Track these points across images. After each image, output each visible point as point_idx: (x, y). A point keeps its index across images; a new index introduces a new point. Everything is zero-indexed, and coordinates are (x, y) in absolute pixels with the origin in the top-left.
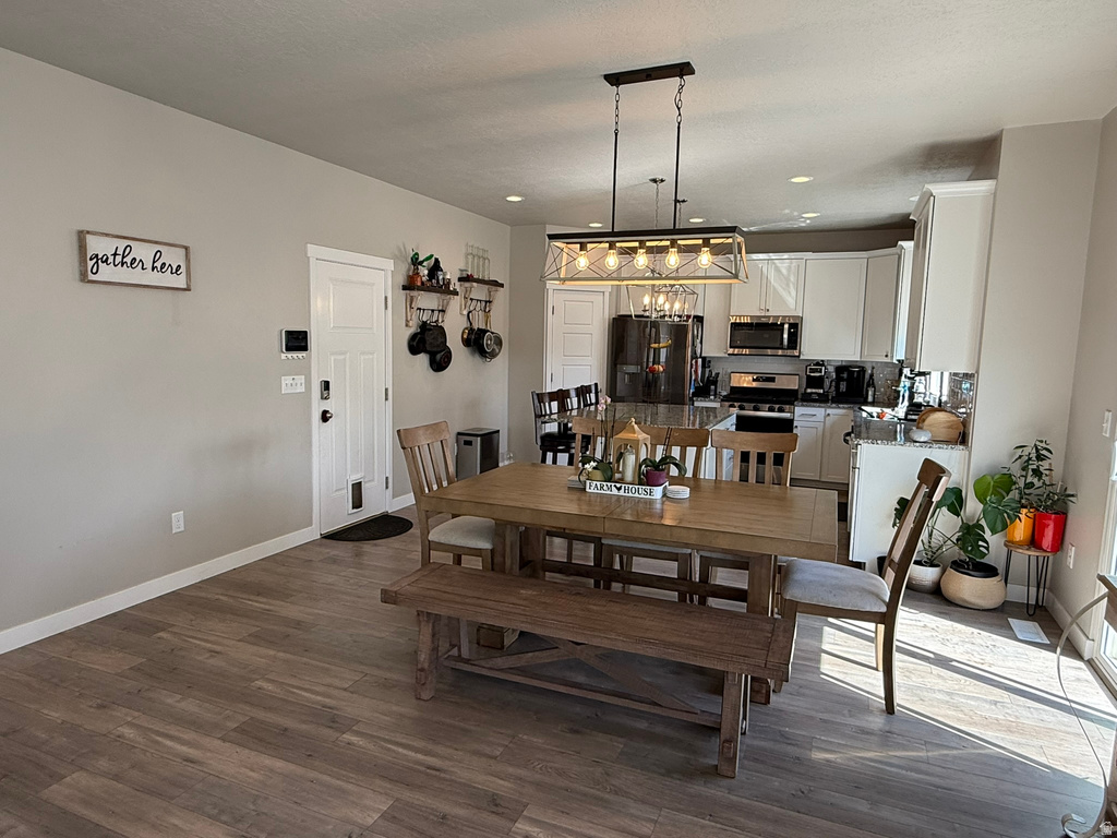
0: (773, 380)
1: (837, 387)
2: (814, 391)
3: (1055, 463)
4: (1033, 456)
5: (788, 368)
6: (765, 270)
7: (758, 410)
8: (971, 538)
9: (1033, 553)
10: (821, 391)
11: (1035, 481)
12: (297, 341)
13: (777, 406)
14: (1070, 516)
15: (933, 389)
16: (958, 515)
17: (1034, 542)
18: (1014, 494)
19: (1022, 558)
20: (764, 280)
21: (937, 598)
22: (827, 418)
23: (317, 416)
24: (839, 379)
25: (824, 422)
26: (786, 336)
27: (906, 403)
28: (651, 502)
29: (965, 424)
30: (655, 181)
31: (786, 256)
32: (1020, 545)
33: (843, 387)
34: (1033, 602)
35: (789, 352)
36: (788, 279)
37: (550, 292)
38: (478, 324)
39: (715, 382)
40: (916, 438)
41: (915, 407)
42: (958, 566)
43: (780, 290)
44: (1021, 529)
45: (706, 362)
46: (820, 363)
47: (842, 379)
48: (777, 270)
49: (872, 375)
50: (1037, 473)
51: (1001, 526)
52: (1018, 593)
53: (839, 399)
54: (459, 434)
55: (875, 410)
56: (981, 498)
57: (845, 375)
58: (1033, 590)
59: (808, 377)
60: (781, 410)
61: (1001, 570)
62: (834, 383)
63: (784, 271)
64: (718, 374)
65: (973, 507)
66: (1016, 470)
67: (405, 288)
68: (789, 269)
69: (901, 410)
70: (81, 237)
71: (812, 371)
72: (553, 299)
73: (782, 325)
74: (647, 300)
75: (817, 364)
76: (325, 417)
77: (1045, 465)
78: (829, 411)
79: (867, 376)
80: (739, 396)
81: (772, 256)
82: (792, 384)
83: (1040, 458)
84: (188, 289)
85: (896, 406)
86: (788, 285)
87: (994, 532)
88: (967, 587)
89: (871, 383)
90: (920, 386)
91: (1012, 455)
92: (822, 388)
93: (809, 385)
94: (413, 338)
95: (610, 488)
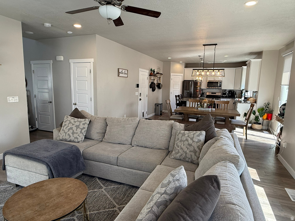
0: (215, 93)
3: (271, 105)
4: (267, 105)
5: (219, 91)
7: (213, 99)
8: (257, 118)
9: (267, 120)
11: (268, 109)
12: (138, 86)
13: (217, 99)
14: (273, 114)
15: (249, 94)
16: (255, 115)
17: (267, 119)
18: (264, 111)
19: (265, 121)
21: (251, 128)
23: (139, 99)
26: (219, 84)
27: (244, 97)
28: (209, 110)
29: (256, 100)
30: (199, 56)
32: (265, 119)
33: (230, 95)
34: (267, 129)
35: (220, 88)
38: (159, 82)
39: (203, 94)
40: (248, 102)
41: (245, 98)
42: (254, 123)
44: (265, 116)
45: (202, 90)
49: (236, 92)
50: (268, 107)
51: (262, 116)
52: (264, 128)
53: (229, 97)
54: (155, 104)
55: (237, 99)
56: (259, 112)
57: (230, 92)
58: (267, 127)
59: (223, 93)
60: (218, 99)
61: (262, 124)
62: (228, 94)
64: (204, 92)
65: (257, 114)
66: (264, 107)
67: (150, 76)
69: (243, 98)
70: (118, 69)
71: (224, 91)
72: (172, 77)
73: (218, 82)
74: (197, 78)
75: (225, 90)
76: (140, 100)
77: (269, 106)
79: (235, 93)
80: (208, 97)
82: (220, 94)
83: (268, 105)
84: (127, 77)
85: (242, 98)
87: (261, 117)
88: (256, 126)
89: (236, 94)
90: (246, 94)
91: (264, 105)
92: (226, 95)
93: (223, 94)
94: (150, 85)
95: (202, 109)
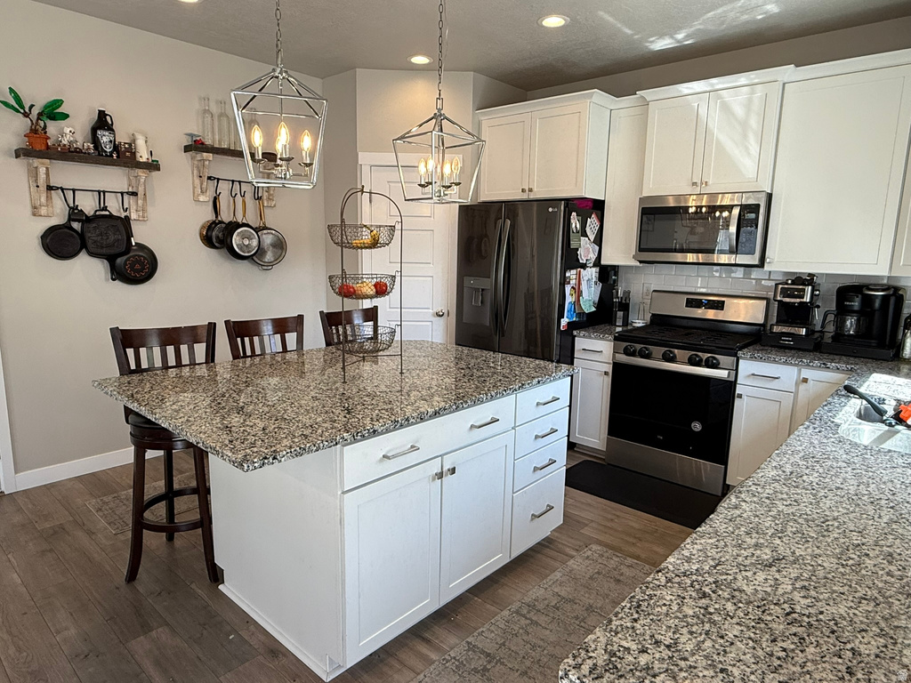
0: (719, 306)
1: (840, 324)
2: (785, 330)
5: (746, 287)
6: (703, 112)
10: (803, 332)
13: (705, 355)
20: (700, 132)
22: (803, 387)
24: (842, 311)
25: (796, 394)
31: (742, 79)
33: (850, 323)
36: (744, 125)
37: (365, 170)
39: (624, 305)
43: (730, 146)
46: (810, 280)
47: (850, 311)
48: (725, 107)
57: (856, 304)
60: (711, 364)
62: (831, 317)
63: (739, 111)
64: (628, 293)
68: (748, 106)
71: (788, 293)
72: (369, 181)
75: (799, 280)
78: (806, 373)
81: (716, 82)
82: (745, 312)
86: (745, 136)
92: (806, 325)
